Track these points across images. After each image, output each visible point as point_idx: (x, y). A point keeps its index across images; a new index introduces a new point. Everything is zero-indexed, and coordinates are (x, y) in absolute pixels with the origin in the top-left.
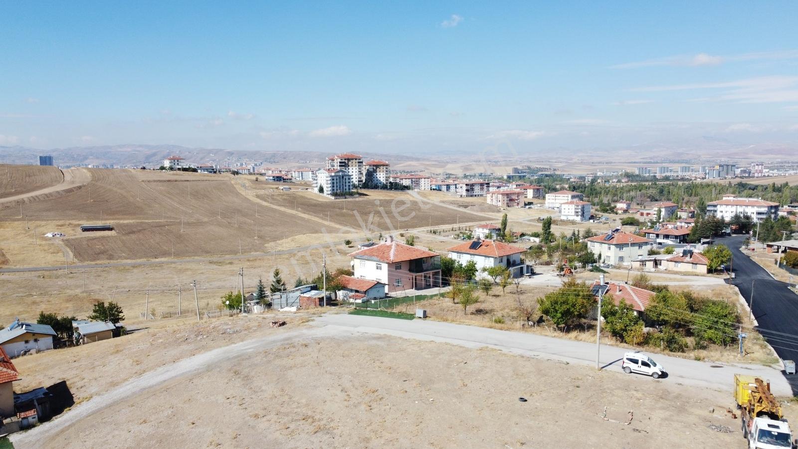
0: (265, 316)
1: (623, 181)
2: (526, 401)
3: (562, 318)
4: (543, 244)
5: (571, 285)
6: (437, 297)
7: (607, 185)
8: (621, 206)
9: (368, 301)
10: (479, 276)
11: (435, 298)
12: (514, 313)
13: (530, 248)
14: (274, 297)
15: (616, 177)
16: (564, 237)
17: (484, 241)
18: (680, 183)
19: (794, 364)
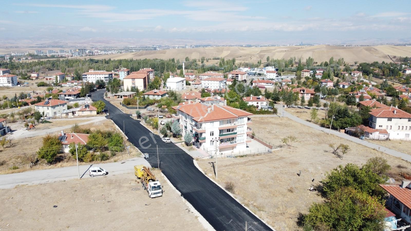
7: (20, 62)
8: (34, 75)
15: (24, 56)
19: (148, 154)
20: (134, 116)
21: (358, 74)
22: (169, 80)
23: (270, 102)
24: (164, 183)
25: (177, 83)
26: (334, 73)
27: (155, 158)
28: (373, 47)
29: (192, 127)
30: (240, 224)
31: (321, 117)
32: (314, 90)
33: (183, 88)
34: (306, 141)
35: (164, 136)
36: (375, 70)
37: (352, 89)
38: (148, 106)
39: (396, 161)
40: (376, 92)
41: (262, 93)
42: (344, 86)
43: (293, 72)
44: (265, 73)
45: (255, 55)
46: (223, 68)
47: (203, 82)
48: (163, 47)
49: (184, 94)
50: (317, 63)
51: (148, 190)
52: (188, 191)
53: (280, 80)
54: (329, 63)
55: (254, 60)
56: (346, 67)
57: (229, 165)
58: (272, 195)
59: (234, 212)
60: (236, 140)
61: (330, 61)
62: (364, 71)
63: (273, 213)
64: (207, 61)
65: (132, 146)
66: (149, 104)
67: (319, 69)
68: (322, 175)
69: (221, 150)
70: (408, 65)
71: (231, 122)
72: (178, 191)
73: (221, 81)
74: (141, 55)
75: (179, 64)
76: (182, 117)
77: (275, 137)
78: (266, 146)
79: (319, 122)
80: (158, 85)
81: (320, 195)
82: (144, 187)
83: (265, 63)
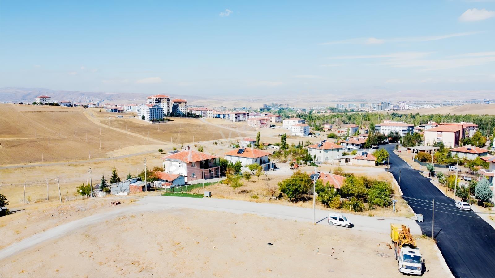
0: (106, 199)
1: (328, 112)
2: (272, 245)
3: (293, 194)
4: (281, 150)
5: (297, 174)
6: (218, 184)
7: (319, 114)
8: (327, 127)
9: (174, 187)
10: (243, 170)
11: (216, 184)
12: (265, 192)
13: (274, 153)
14: (112, 186)
15: (324, 110)
16: (293, 146)
17: (246, 149)
18: (360, 113)
19: (422, 216)
82: (396, 256)
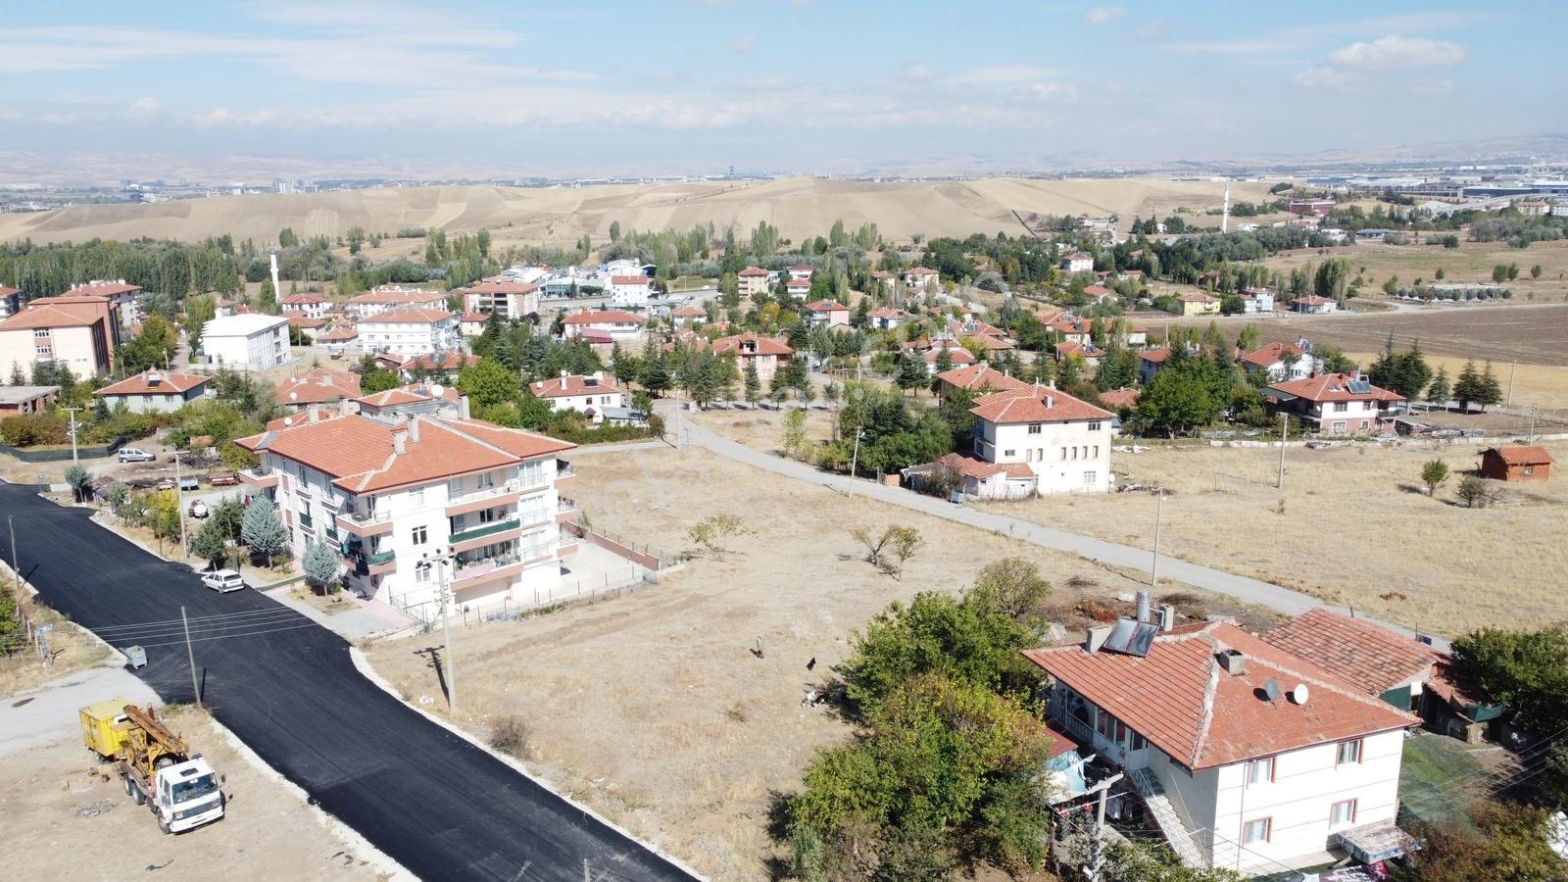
19: (143, 652)
20: (61, 492)
21: (928, 278)
22: (211, 327)
23: (635, 392)
24: (225, 760)
25: (250, 337)
26: (850, 276)
27: (177, 661)
28: (965, 183)
29: (333, 516)
30: (560, 873)
31: (815, 438)
32: (786, 340)
33: (279, 359)
34: (776, 526)
35: (211, 563)
36: (979, 264)
37: (911, 330)
38: (123, 442)
39: (1065, 565)
40: (986, 339)
41: (602, 363)
42: (884, 322)
43: (710, 277)
44: (608, 286)
45: (565, 219)
46: (442, 272)
47: (361, 328)
48: (172, 188)
49: (288, 382)
50: (788, 242)
51: (156, 802)
52: (338, 779)
53: (666, 311)
54: (829, 243)
55: (563, 238)
56: (887, 253)
57: (500, 651)
58: (671, 742)
59: (534, 829)
60: (520, 551)
61: (831, 236)
62: (943, 267)
63: (679, 806)
64: (376, 245)
65: (63, 623)
66: (126, 433)
67: (797, 266)
68: (840, 642)
69: (462, 594)
70: (1075, 241)
71: (494, 481)
72: (294, 785)
73: (439, 323)
74: (74, 222)
75: (255, 259)
76: (285, 478)
77: (664, 522)
78: (633, 560)
79: (814, 456)
80: (165, 352)
81: (838, 715)
82: (135, 795)
83: (602, 246)
